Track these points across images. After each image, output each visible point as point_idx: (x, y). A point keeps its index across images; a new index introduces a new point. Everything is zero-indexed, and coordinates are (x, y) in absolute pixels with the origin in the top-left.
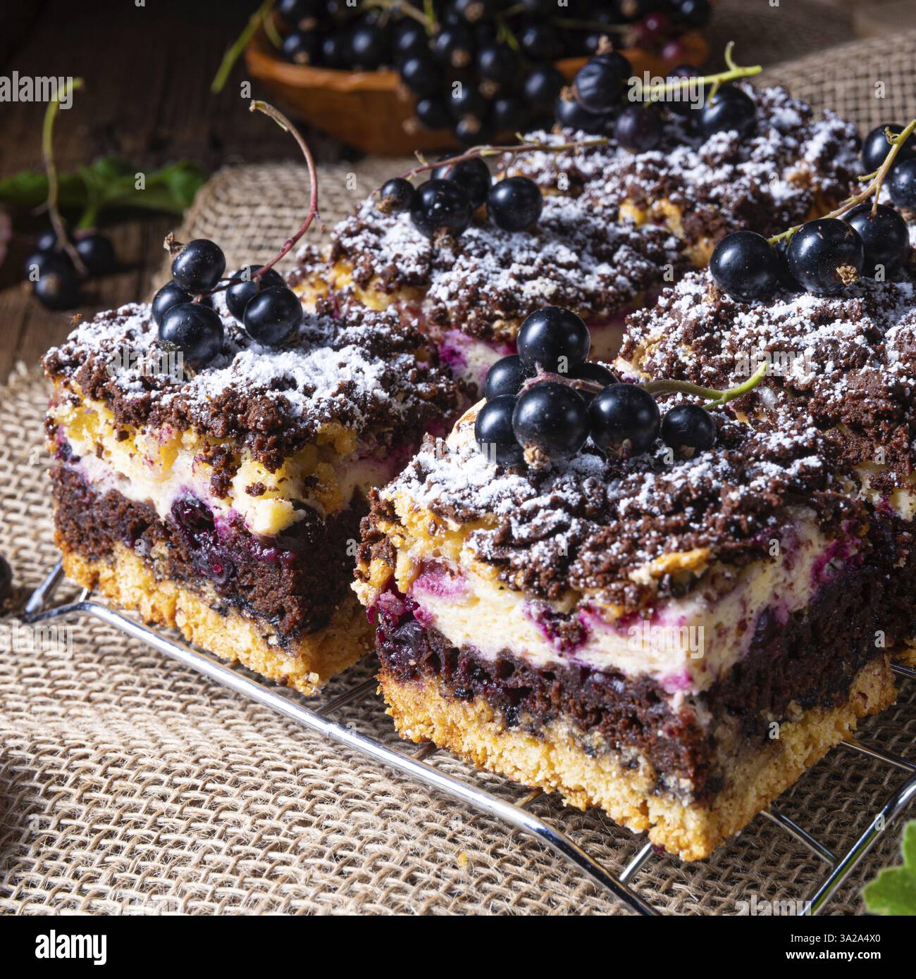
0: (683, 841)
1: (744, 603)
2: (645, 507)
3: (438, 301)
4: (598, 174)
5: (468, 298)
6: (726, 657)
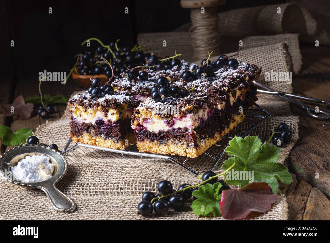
0: (193, 155)
2: (181, 102)
3: (134, 90)
4: (154, 75)
5: (140, 88)
6: (197, 124)
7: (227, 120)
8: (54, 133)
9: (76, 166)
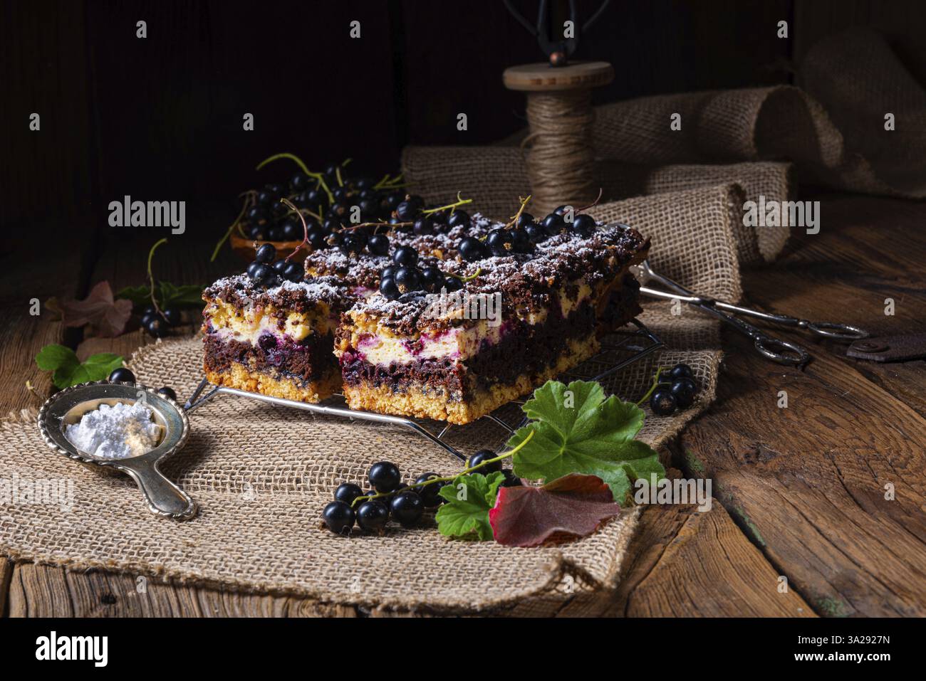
0: (460, 417)
1: (477, 333)
3: (352, 276)
7: (552, 350)
8: (171, 367)
9: (209, 433)
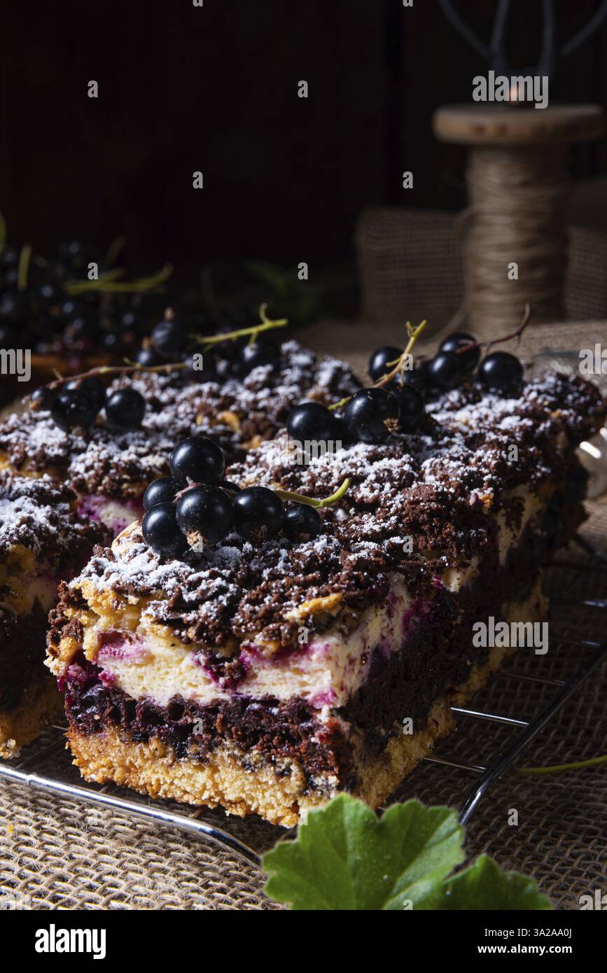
1: (364, 640)
2: (283, 572)
3: (77, 473)
5: (103, 467)
6: (354, 682)
